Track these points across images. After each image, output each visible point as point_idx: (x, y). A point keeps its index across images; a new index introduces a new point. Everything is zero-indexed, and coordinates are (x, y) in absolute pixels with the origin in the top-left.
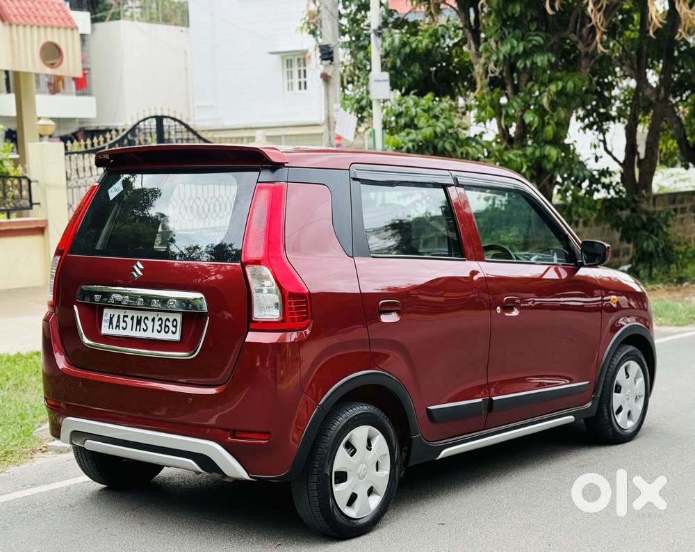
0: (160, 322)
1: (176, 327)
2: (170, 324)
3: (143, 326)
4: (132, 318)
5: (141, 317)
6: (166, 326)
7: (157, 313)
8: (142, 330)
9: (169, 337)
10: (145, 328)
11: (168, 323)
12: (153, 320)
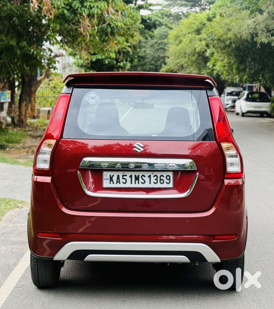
0: (156, 178)
1: (169, 179)
2: (164, 179)
3: (141, 180)
4: (131, 176)
5: (138, 176)
6: (161, 180)
7: (152, 172)
8: (140, 183)
9: (165, 185)
10: (143, 182)
11: (162, 178)
12: (150, 177)
